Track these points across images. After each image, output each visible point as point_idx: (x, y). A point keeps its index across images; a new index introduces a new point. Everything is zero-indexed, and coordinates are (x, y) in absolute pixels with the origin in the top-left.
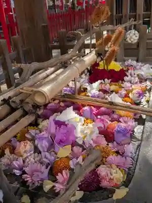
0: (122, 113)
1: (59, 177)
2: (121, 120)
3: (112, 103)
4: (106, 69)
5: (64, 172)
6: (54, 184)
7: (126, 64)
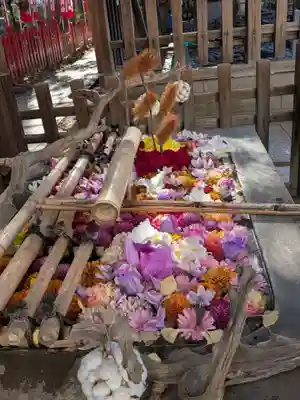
0: (217, 216)
1: (181, 319)
2: (220, 226)
3: (198, 205)
4: (158, 150)
5: (185, 311)
6: (178, 330)
7: (180, 138)
